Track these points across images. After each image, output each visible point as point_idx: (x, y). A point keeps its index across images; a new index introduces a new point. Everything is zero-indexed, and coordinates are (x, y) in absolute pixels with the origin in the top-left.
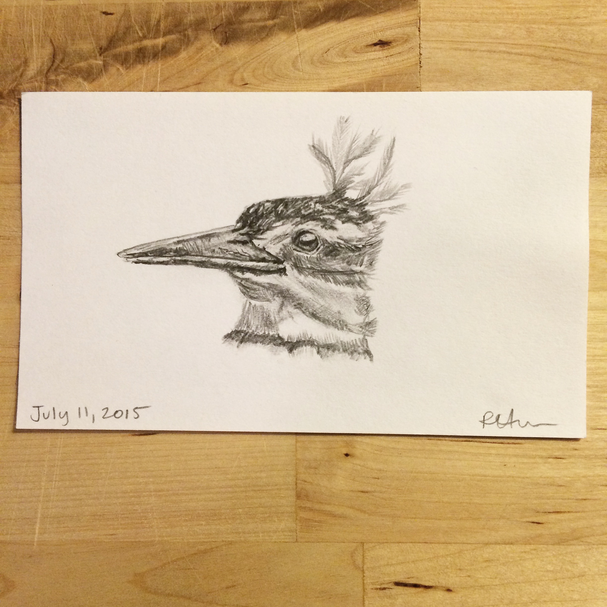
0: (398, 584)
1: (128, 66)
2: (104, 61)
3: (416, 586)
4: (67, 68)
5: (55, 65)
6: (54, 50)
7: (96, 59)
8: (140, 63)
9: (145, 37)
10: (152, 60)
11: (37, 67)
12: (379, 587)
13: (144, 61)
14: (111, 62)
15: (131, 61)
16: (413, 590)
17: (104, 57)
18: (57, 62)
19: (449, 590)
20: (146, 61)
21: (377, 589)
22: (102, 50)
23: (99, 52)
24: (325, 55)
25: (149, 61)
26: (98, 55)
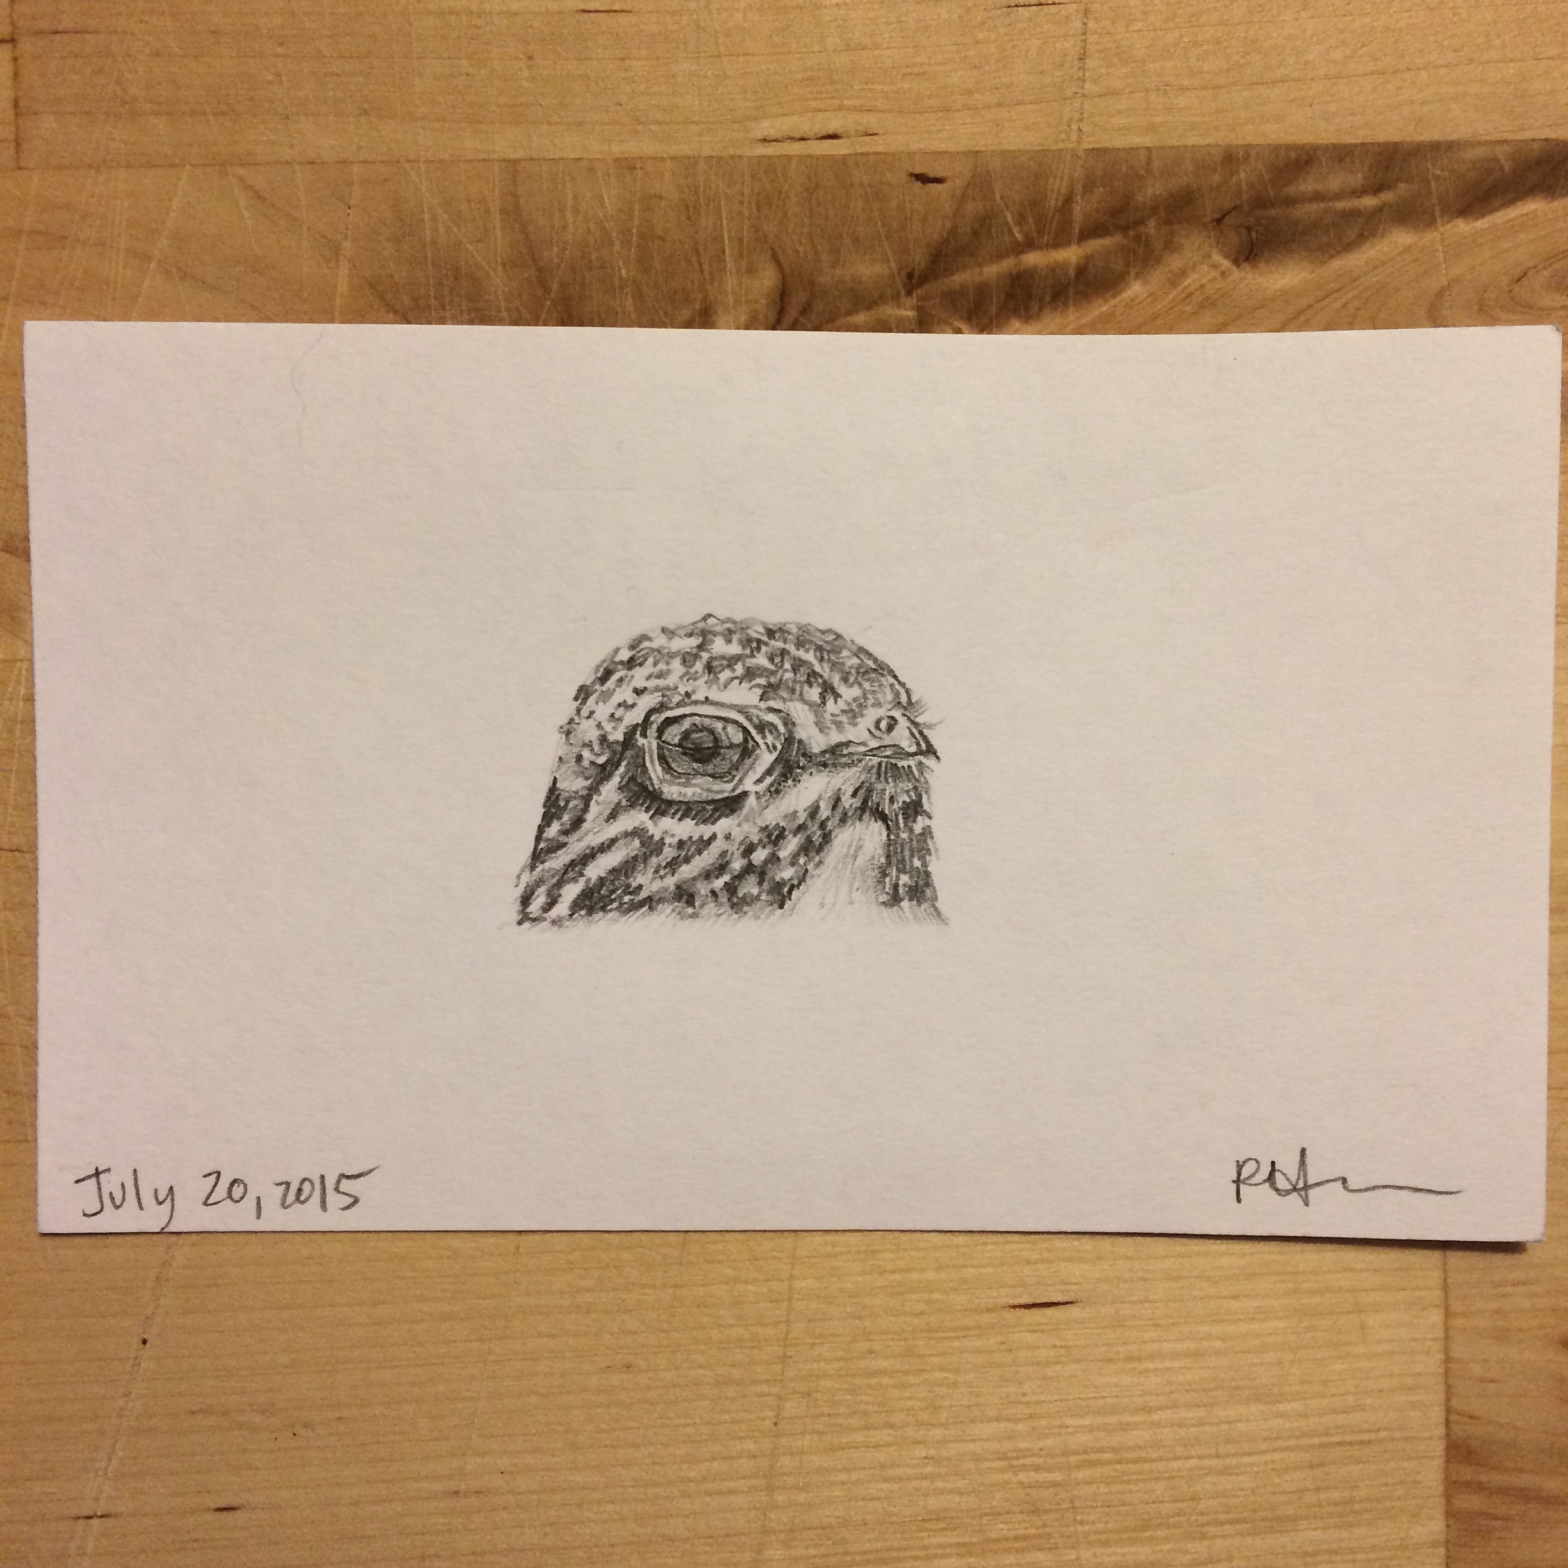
1: (986, 321)
2: (919, 309)
5: (787, 320)
6: (784, 281)
7: (899, 305)
8: (1016, 312)
9: (1030, 244)
10: (1050, 303)
13: (1027, 308)
14: (937, 312)
15: (994, 309)
17: (920, 299)
18: (792, 311)
20: (1035, 307)
22: (914, 281)
23: (905, 286)
24: (1516, 289)
25: (1040, 309)
26: (903, 292)
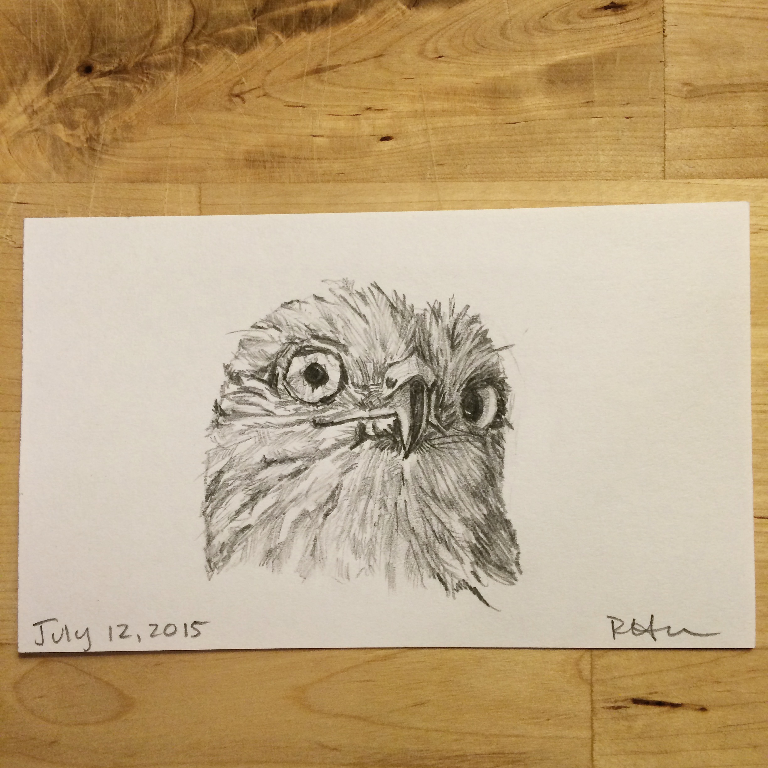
0: (637, 701)
1: (290, 32)
2: (259, 27)
3: (660, 704)
4: (210, 35)
5: (196, 31)
6: (195, 13)
7: (249, 25)
8: (304, 29)
10: (320, 25)
11: (172, 34)
12: (613, 705)
13: (309, 27)
14: (267, 28)
15: (294, 27)
16: (657, 709)
17: (258, 22)
18: (198, 27)
19: (703, 709)
20: (313, 27)
21: (610, 708)
22: (256, 13)
23: (252, 16)
24: (542, 20)
25: (316, 28)
26: (251, 19)
